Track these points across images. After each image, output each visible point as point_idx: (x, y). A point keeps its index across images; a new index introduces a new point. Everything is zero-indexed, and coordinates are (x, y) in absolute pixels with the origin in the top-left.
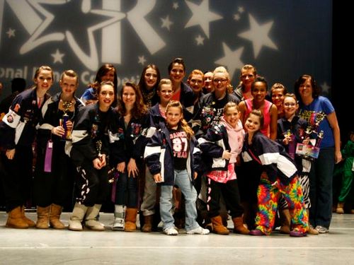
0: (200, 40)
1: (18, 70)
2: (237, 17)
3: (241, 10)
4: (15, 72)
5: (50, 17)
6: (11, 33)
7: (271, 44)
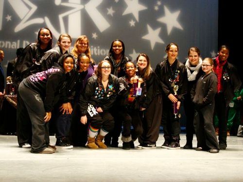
0: (132, 23)
1: (14, 43)
2: (156, 8)
3: (159, 3)
4: (12, 44)
5: (34, 8)
6: (9, 18)
7: (179, 26)
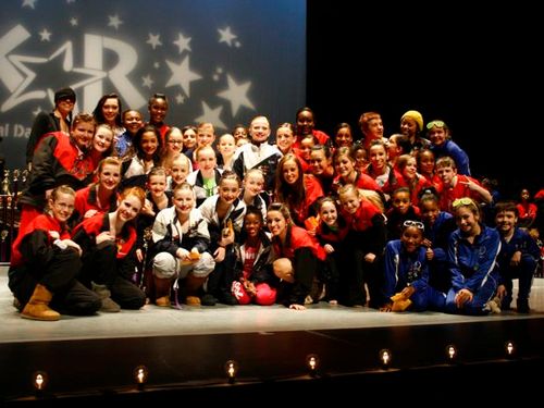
0: (180, 99)
2: (216, 78)
3: (220, 70)
5: (32, 76)
7: (248, 104)
